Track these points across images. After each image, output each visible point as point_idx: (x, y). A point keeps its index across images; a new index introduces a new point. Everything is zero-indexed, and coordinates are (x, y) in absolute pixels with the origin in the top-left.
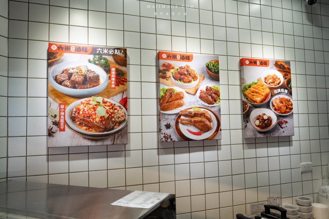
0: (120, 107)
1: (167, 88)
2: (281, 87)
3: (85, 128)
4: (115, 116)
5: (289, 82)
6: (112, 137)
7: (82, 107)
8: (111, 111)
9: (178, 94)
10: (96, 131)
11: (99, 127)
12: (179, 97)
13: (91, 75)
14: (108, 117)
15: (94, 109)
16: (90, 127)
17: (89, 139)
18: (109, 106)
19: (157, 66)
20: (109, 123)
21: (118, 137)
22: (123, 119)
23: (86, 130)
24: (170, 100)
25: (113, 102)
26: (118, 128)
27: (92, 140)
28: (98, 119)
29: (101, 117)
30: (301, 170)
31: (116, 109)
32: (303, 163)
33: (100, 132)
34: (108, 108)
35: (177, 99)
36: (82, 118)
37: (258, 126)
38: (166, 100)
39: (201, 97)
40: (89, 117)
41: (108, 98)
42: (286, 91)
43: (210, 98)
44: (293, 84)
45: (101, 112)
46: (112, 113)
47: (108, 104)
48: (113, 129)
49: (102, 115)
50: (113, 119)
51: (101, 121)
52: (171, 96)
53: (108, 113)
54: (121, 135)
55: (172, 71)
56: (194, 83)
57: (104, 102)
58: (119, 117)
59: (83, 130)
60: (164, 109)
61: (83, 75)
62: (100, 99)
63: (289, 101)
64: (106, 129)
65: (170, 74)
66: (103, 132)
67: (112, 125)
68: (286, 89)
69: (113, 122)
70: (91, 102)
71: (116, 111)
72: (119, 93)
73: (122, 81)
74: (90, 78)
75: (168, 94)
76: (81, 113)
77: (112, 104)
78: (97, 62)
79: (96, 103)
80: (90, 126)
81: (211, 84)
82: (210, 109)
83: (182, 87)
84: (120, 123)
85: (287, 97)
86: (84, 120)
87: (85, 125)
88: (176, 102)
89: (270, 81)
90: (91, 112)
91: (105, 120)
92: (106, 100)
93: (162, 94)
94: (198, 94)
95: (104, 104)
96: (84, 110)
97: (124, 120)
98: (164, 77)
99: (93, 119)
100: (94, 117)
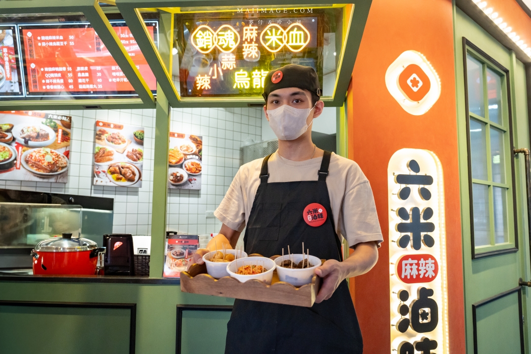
0: (63, 157)
1: (101, 146)
2: (193, 154)
3: (35, 169)
4: (59, 163)
5: (200, 151)
6: (55, 177)
7: (34, 154)
8: (57, 159)
9: (109, 152)
10: (44, 172)
11: (46, 169)
12: (110, 154)
13: (43, 133)
14: (54, 163)
15: (44, 156)
16: (39, 169)
17: (38, 177)
18: (55, 155)
19: (95, 130)
20: (54, 167)
21: (60, 178)
22: (65, 165)
23: (36, 170)
24: (103, 155)
25: (58, 153)
26: (60, 171)
27: (40, 177)
28: (46, 164)
29: (48, 163)
30: (206, 216)
31: (60, 158)
32: (209, 211)
33: (47, 172)
34: (54, 157)
35: (108, 155)
36: (34, 161)
37: (172, 180)
38: (100, 155)
39: (128, 156)
40: (39, 161)
41: (55, 149)
42: (197, 157)
43: (135, 157)
44: (203, 153)
45: (49, 159)
46: (57, 160)
47: (54, 154)
48: (57, 171)
49: (49, 161)
50: (58, 165)
51: (48, 165)
52: (104, 153)
53: (54, 160)
54: (62, 176)
55: (106, 135)
56: (123, 146)
57: (52, 152)
58: (62, 164)
59: (34, 170)
60: (97, 161)
61: (36, 132)
62: (48, 150)
63: (199, 165)
64: (51, 171)
65: (104, 137)
66: (49, 172)
67: (57, 169)
68: (198, 156)
69: (57, 167)
70: (41, 152)
71: (60, 159)
72: (64, 147)
73: (67, 139)
74: (42, 135)
75: (102, 151)
76: (33, 158)
77: (57, 154)
78: (48, 124)
79: (45, 153)
80: (39, 167)
81: (138, 148)
82: (134, 164)
83: (113, 147)
84: (63, 168)
85: (198, 162)
86: (35, 163)
87: (36, 167)
88: (107, 157)
89: (185, 149)
90: (42, 158)
91: (51, 165)
92: (53, 151)
93: (97, 150)
94: (126, 153)
95: (51, 154)
96: (35, 157)
97: (66, 167)
98: (99, 139)
99: (42, 163)
100: (43, 162)
